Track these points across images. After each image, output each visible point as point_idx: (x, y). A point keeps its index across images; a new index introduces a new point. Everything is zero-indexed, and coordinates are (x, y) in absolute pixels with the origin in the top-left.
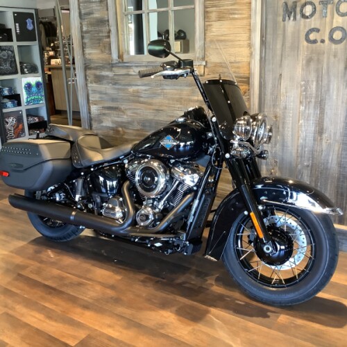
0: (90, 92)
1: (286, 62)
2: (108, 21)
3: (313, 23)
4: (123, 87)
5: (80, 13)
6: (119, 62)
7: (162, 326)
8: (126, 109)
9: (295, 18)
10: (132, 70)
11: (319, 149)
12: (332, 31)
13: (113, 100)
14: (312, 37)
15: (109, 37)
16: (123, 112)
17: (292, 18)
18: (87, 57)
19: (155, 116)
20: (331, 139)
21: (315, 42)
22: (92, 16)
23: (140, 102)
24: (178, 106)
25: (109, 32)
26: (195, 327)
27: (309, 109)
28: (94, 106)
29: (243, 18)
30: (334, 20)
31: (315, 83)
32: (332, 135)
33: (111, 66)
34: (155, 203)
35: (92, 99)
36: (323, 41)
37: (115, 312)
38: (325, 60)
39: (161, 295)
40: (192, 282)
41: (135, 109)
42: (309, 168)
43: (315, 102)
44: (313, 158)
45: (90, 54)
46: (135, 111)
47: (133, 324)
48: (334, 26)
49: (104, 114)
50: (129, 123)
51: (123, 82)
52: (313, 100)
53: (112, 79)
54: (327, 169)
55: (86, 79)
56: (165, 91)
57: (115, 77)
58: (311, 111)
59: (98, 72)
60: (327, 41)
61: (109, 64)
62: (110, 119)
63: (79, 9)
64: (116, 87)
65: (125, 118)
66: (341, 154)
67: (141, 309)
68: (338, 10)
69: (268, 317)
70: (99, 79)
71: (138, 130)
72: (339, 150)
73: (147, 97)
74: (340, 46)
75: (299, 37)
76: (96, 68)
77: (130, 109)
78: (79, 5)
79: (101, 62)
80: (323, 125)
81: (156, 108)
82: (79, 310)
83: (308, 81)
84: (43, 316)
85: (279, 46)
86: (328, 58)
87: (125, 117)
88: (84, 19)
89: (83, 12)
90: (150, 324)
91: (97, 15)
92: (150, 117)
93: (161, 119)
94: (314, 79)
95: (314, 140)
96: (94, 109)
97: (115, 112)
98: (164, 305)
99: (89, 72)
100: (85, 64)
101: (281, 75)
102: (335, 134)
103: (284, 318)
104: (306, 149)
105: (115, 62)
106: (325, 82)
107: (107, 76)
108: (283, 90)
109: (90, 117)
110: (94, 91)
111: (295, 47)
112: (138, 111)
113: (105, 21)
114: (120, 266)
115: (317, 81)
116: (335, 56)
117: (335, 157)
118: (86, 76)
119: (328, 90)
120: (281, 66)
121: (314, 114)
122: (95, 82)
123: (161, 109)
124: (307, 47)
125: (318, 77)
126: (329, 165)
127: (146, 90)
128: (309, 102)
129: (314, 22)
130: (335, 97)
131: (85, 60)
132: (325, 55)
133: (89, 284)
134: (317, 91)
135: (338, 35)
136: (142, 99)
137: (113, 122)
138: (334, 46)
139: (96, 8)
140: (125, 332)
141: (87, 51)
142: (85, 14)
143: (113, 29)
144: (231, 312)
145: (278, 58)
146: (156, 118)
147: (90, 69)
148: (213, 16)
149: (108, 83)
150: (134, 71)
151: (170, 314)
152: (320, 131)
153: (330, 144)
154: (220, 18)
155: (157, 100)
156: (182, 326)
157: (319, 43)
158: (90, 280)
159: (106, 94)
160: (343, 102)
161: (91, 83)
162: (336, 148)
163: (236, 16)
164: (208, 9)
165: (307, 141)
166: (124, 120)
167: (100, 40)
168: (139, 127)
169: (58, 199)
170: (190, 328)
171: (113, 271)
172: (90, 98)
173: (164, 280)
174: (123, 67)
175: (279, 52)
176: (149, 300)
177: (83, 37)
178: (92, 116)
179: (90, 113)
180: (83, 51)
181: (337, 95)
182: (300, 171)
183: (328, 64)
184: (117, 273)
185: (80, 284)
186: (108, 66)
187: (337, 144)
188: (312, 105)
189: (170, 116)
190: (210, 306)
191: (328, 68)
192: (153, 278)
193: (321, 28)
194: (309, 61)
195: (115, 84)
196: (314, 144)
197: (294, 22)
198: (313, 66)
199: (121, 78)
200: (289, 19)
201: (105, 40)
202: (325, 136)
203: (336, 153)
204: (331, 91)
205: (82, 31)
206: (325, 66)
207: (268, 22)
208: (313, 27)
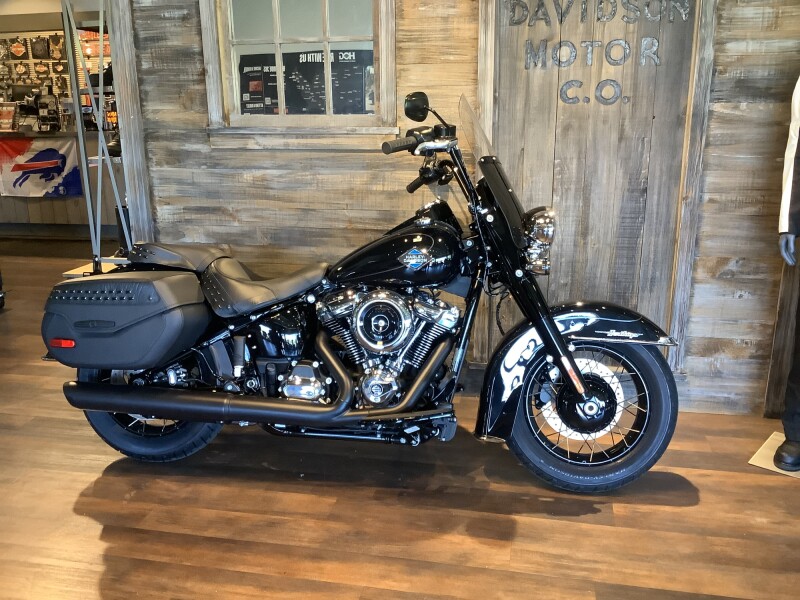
0: (156, 182)
1: (531, 131)
2: (201, 53)
3: (572, 74)
4: (232, 172)
5: (136, 37)
6: (225, 128)
7: (465, 556)
8: (237, 211)
9: (544, 64)
10: (253, 141)
11: (580, 258)
12: (600, 86)
13: (211, 194)
14: (571, 93)
15: (202, 81)
16: (231, 215)
17: (540, 65)
18: (150, 116)
19: (300, 220)
20: (599, 242)
21: (576, 100)
22: (161, 43)
23: (267, 198)
24: (346, 201)
25: (204, 73)
26: (513, 547)
27: (567, 199)
28: (166, 207)
29: (463, 62)
30: (604, 71)
31: (575, 162)
32: (602, 237)
33: (207, 134)
34: (388, 363)
35: (161, 194)
36: (588, 100)
37: (373, 554)
38: (590, 128)
39: (423, 512)
40: (455, 484)
41: (257, 209)
42: (568, 288)
43: (576, 190)
44: (573, 272)
45: (156, 112)
46: (259, 213)
47: (417, 565)
48: (603, 78)
49: (188, 221)
50: (243, 234)
51: (232, 163)
52: (573, 187)
53: (208, 157)
54: (594, 286)
55: (147, 159)
56: (320, 177)
57: (213, 154)
58: (571, 202)
59: (175, 146)
60: (593, 100)
61: (202, 130)
62: (201, 230)
63: (134, 29)
64: (216, 171)
65: (235, 227)
66: (615, 263)
67: (411, 540)
68: (608, 55)
69: (599, 511)
70: (176, 158)
71: (263, 247)
72: (611, 259)
73: (284, 189)
74: (612, 108)
75: (550, 94)
76: (172, 138)
77: (246, 210)
78: (133, 23)
79: (182, 126)
80: (588, 223)
81: (303, 206)
82: (308, 565)
83: (565, 158)
84: (251, 587)
85: (520, 105)
86: (595, 125)
87: (236, 224)
88: (145, 49)
89: (142, 35)
90: (445, 558)
91: (175, 42)
92: (290, 223)
93: (312, 224)
94: (575, 155)
95: (575, 245)
96: (164, 213)
97: (213, 217)
98: (442, 527)
99: (152, 145)
100: (145, 130)
101: (523, 149)
102: (606, 234)
103: (618, 508)
104: (563, 260)
105: (215, 127)
106: (590, 160)
107: (197, 153)
108: (526, 173)
109: (155, 227)
110: (165, 180)
111: (545, 108)
112: (265, 214)
113: (194, 53)
114: (318, 483)
115: (579, 158)
116: (605, 122)
117: (606, 268)
118: (146, 152)
119: (595, 171)
120: (523, 135)
121: (575, 206)
122: (168, 163)
123: (312, 207)
124: (564, 108)
125: (580, 153)
126: (597, 281)
127: (280, 176)
128: (567, 191)
129: (574, 72)
130: (604, 181)
131: (145, 123)
132: (591, 121)
133: (290, 521)
134: (578, 172)
135: (608, 92)
136: (271, 192)
137: (208, 235)
138: (602, 107)
139: (172, 29)
140: (415, 579)
141: (150, 106)
142: (146, 39)
143: (211, 69)
144: (545, 515)
145: (519, 124)
146: (302, 224)
147: (157, 138)
148: (411, 55)
149: (200, 165)
150: (257, 143)
151: (461, 537)
152: (584, 231)
153: (598, 250)
154: (423, 61)
155: (303, 194)
156: (494, 551)
157: (581, 103)
158: (283, 513)
159: (193, 184)
160: (616, 188)
161: (159, 164)
162: (608, 255)
163: (452, 58)
164: (401, 45)
165: (564, 247)
166: (234, 231)
167: (180, 87)
168: (266, 241)
169: (173, 380)
170: (508, 550)
171: (313, 492)
172: (156, 193)
173: (410, 490)
174: (234, 136)
175: (519, 115)
176: (411, 524)
177: (141, 82)
178: (160, 225)
179: (155, 220)
180: (142, 106)
181: (609, 178)
182: (554, 292)
183: (594, 134)
184: (323, 494)
185: (272, 524)
186: (200, 135)
187: (608, 250)
188: (572, 193)
189: (330, 220)
190: (510, 513)
191: (595, 139)
192: (389, 490)
193: (584, 81)
194: (567, 128)
195: (215, 166)
196: (575, 251)
197: (543, 71)
198: (572, 135)
199: (228, 155)
200: (536, 65)
201: (192, 87)
202: (591, 238)
203: (607, 262)
204: (599, 172)
205: (139, 71)
206: (590, 136)
207: (502, 68)
208: (571, 78)
